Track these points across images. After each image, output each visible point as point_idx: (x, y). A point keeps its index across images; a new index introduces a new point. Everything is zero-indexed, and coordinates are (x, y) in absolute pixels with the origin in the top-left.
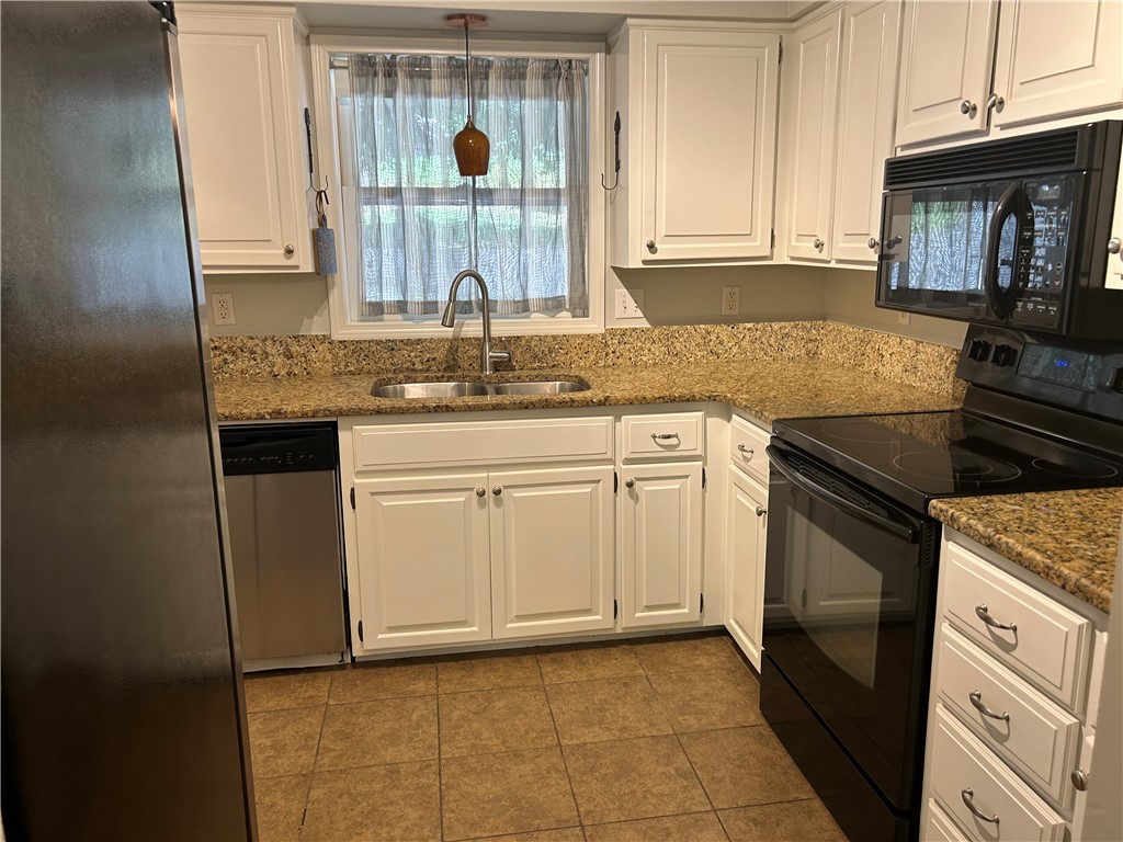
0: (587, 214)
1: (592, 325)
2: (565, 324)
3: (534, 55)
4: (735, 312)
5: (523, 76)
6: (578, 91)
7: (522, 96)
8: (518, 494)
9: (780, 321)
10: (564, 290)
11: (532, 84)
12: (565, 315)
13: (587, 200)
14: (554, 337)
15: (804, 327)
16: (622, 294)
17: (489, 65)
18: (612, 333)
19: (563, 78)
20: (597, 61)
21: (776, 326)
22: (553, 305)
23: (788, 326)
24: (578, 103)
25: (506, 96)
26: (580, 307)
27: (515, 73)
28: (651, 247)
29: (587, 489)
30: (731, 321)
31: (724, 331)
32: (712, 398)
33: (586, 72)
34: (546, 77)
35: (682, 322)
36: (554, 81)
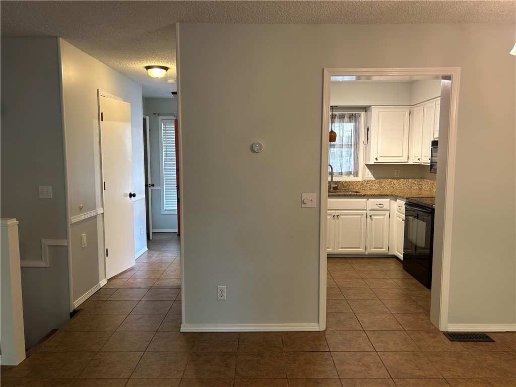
0: (359, 150)
1: (360, 179)
2: (352, 178)
3: (347, 113)
4: (398, 176)
5: (344, 118)
6: (357, 120)
7: (343, 122)
8: (343, 217)
9: (411, 179)
10: (352, 170)
11: (346, 119)
12: (352, 176)
13: (359, 147)
14: (349, 182)
15: (418, 181)
16: (367, 171)
17: (336, 115)
18: (365, 181)
19: (353, 118)
20: (363, 114)
21: (410, 180)
22: (349, 173)
23: (413, 180)
24: (357, 123)
25: (340, 122)
26: (356, 174)
27: (342, 117)
28: (376, 159)
29: (360, 217)
30: (398, 179)
31: (395, 181)
32: (392, 195)
33: (360, 116)
34: (350, 118)
35: (384, 179)
36: (351, 119)
